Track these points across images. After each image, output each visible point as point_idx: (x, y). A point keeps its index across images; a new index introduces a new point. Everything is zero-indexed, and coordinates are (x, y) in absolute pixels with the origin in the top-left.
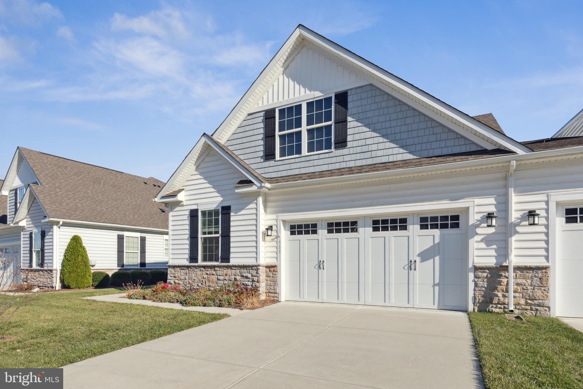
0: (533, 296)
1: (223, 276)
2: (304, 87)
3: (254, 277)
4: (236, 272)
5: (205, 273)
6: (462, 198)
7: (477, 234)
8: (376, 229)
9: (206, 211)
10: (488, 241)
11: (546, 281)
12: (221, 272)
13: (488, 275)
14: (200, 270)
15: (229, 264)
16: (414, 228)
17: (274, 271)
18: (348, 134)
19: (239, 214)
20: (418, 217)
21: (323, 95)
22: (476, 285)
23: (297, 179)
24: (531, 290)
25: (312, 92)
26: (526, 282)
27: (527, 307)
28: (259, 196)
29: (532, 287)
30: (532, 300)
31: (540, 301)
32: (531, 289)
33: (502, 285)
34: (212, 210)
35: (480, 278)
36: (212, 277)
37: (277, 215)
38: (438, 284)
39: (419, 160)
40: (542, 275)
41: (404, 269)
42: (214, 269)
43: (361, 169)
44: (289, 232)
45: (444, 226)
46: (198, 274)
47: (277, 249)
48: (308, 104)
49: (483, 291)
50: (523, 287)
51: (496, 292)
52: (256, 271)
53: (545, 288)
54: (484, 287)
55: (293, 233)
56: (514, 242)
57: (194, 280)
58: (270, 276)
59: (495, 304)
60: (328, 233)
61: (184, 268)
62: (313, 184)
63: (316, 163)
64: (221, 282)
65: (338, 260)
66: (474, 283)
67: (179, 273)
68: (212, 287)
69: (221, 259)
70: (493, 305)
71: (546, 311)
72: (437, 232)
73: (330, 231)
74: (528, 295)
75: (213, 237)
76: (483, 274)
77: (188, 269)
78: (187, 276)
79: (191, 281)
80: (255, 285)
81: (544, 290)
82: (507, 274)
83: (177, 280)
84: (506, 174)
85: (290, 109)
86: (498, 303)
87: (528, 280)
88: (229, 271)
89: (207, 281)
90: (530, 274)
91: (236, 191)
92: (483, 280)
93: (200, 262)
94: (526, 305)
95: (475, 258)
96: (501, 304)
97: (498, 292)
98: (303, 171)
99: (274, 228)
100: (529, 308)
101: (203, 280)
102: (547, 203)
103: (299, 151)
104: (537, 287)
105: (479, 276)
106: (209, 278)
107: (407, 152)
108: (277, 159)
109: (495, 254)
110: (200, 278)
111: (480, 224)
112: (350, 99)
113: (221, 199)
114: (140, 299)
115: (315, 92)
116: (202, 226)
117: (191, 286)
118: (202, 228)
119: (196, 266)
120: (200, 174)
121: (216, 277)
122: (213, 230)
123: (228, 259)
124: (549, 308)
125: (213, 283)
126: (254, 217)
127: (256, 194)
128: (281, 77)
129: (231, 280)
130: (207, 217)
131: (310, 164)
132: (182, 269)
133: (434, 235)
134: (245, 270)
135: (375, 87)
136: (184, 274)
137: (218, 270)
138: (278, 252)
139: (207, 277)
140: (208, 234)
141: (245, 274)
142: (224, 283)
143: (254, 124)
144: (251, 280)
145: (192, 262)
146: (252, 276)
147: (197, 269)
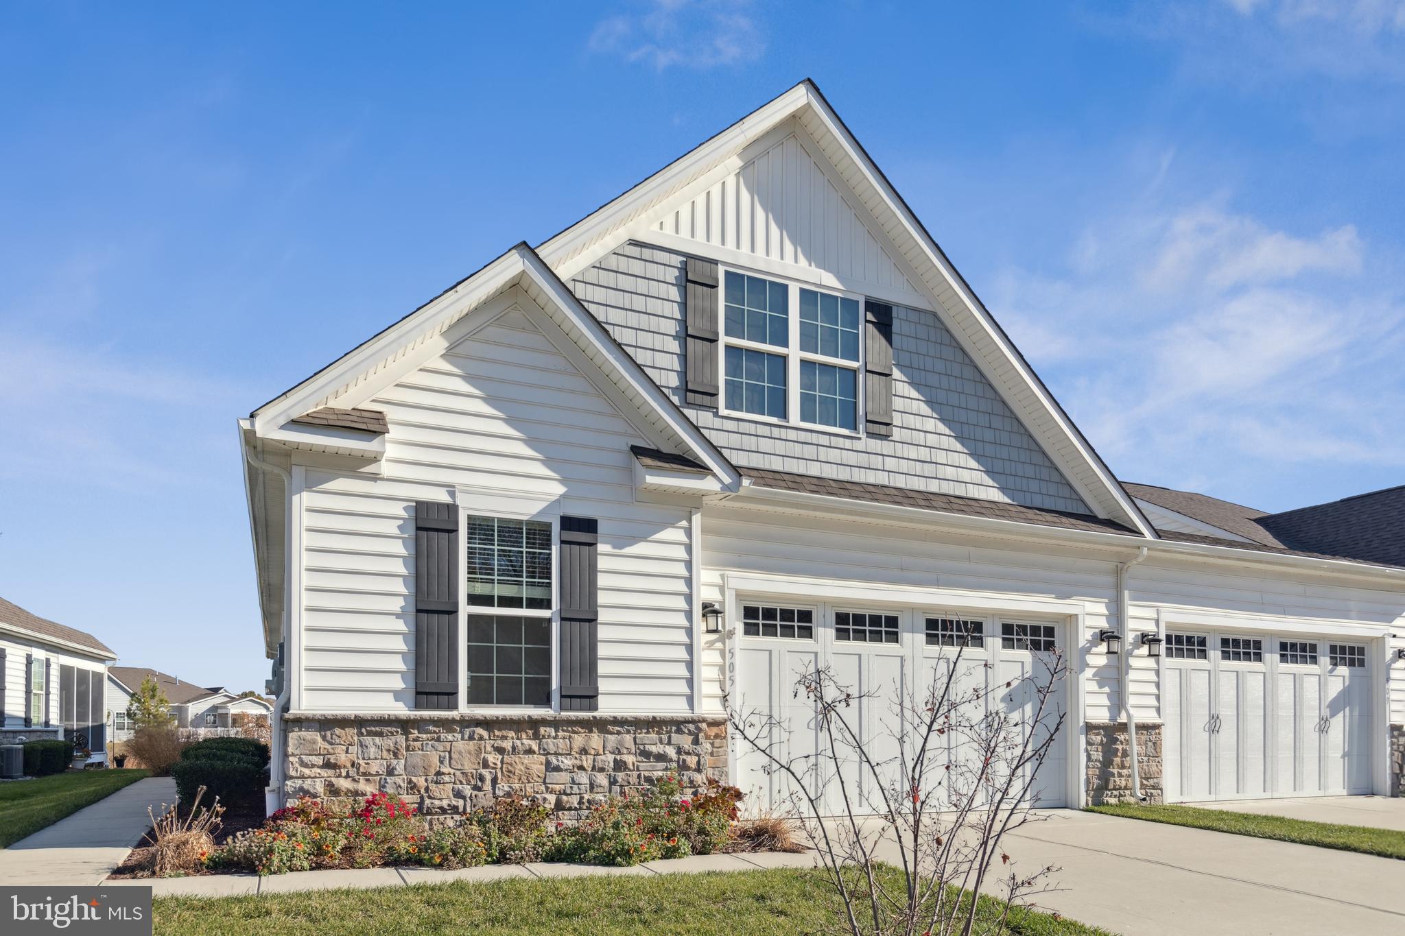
0: (1150, 773)
1: (569, 754)
2: (794, 242)
3: (685, 757)
4: (621, 743)
5: (489, 748)
6: (1070, 597)
7: (1087, 665)
9: (491, 520)
10: (1100, 678)
11: (1159, 747)
12: (561, 740)
13: (1104, 738)
14: (466, 737)
15: (595, 714)
16: (993, 645)
17: (717, 736)
18: (894, 408)
19: (628, 550)
20: (999, 623)
21: (841, 287)
22: (1089, 758)
25: (814, 266)
26: (1142, 750)
28: (697, 509)
29: (1148, 759)
30: (1147, 779)
32: (1147, 762)
33: (1118, 756)
34: (520, 522)
36: (526, 761)
37: (723, 572)
38: (1030, 759)
39: (1015, 509)
40: (1155, 737)
42: (530, 732)
43: (927, 499)
44: (744, 627)
45: (1036, 646)
46: (460, 753)
47: (724, 674)
48: (803, 292)
49: (1098, 768)
51: (1111, 770)
52: (691, 738)
53: (1159, 759)
54: (1099, 761)
55: (747, 629)
56: (1130, 682)
57: (439, 773)
59: (1110, 790)
60: (838, 638)
61: (385, 729)
63: (821, 453)
64: (564, 777)
65: (860, 708)
66: (1086, 754)
67: (356, 748)
68: (525, 796)
69: (561, 697)
70: (1107, 792)
71: (1159, 795)
72: (1026, 655)
74: (1145, 772)
76: (1097, 737)
77: (406, 733)
78: (403, 761)
79: (421, 782)
80: (691, 781)
81: (1158, 762)
82: (1125, 737)
83: (347, 776)
84: (1117, 566)
85: (757, 284)
86: (1115, 789)
88: (596, 740)
89: (499, 775)
90: (1146, 736)
91: (649, 479)
92: (1097, 748)
93: (467, 707)
95: (1087, 709)
97: (1114, 768)
102: (1157, 622)
103: (780, 408)
104: (1152, 758)
105: (1092, 742)
106: (511, 765)
107: (996, 485)
108: (719, 411)
109: (1108, 702)
110: (466, 767)
111: (1090, 648)
112: (896, 326)
113: (560, 489)
115: (822, 271)
116: (469, 573)
117: (422, 798)
118: (470, 580)
119: (453, 721)
120: (469, 378)
121: (543, 758)
122: (525, 593)
123: (590, 699)
124: (1161, 789)
125: (529, 782)
126: (681, 570)
127: (692, 503)
128: (731, 182)
129: (602, 770)
130: (496, 543)
131: (809, 451)
132: (370, 734)
133: (1023, 663)
134: (654, 736)
135: (942, 323)
136: (385, 754)
137: (549, 736)
138: (728, 683)
139: (502, 762)
140: (500, 605)
141: (654, 747)
142: (573, 782)
143: (649, 279)
144: (674, 765)
145: (428, 707)
146: (679, 751)
147: (451, 730)
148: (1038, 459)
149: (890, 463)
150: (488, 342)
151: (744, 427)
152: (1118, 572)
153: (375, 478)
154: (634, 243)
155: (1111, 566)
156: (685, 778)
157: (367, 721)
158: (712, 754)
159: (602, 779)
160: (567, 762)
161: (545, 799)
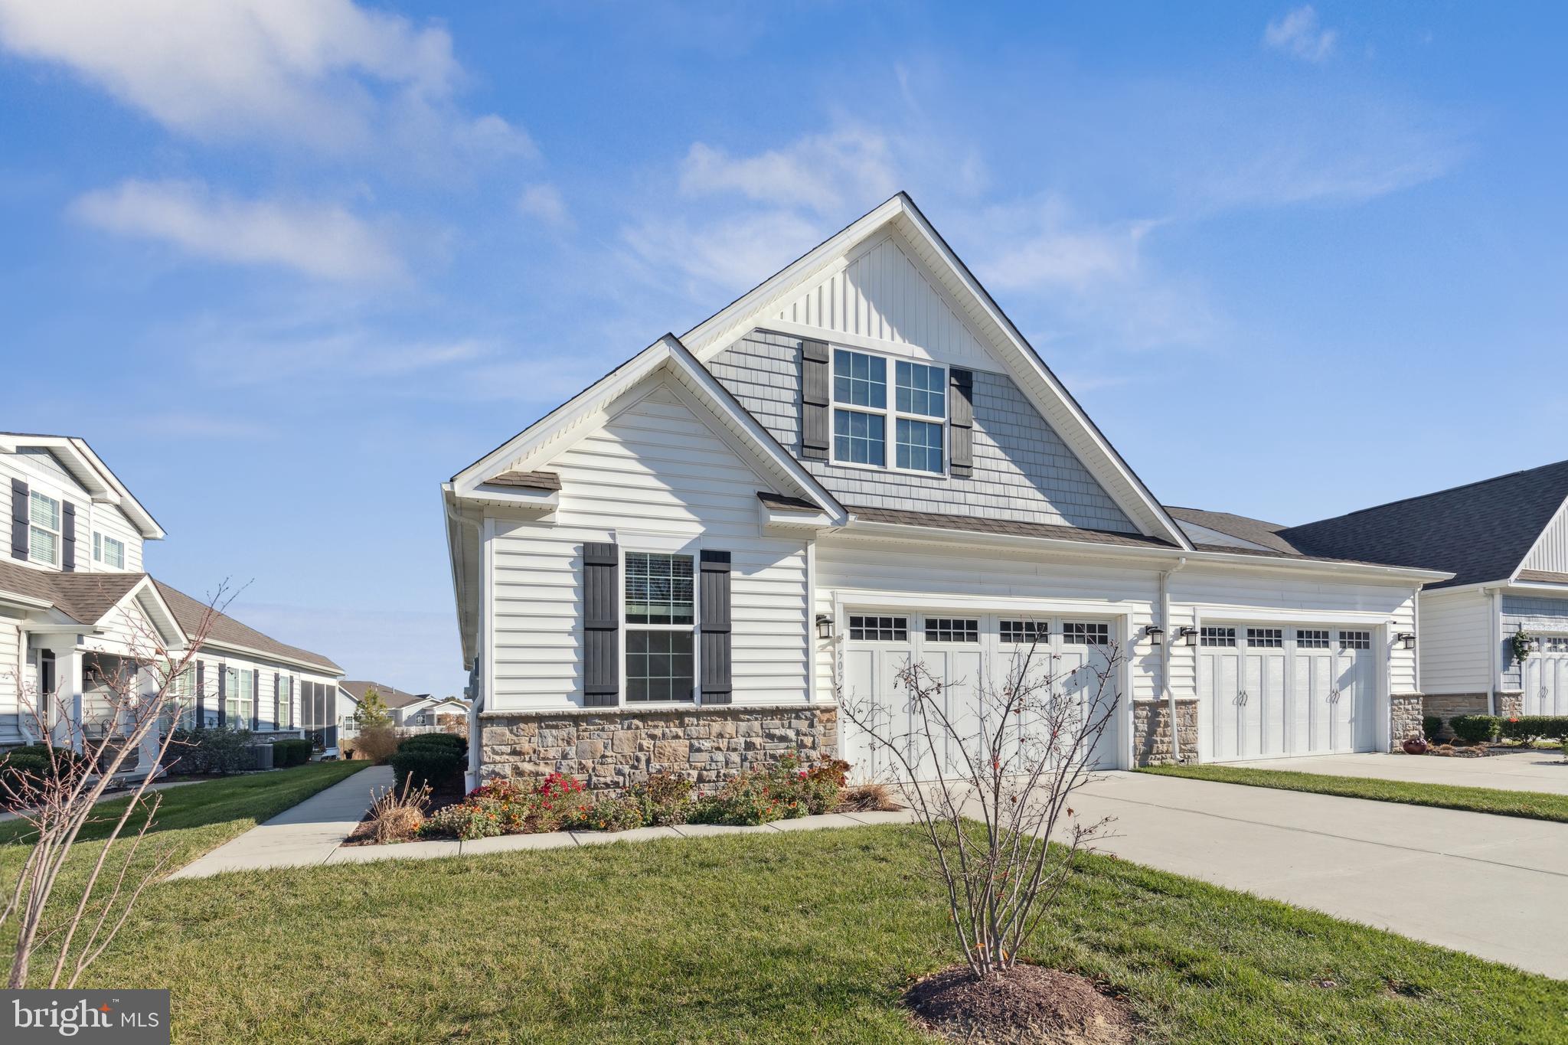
0: (1186, 739)
1: (709, 738)
2: (891, 325)
3: (802, 738)
4: (750, 728)
5: (644, 736)
7: (1135, 655)
8: (1007, 638)
9: (644, 555)
10: (1145, 665)
11: (1195, 719)
12: (702, 727)
13: (1148, 712)
14: (625, 727)
15: (729, 706)
16: (1057, 640)
17: (828, 720)
18: (974, 453)
19: (755, 575)
20: (1061, 622)
21: (927, 357)
22: (1136, 729)
24: (1185, 732)
25: (908, 342)
28: (811, 540)
29: (1185, 727)
30: (1185, 744)
31: (1192, 745)
32: (1185, 730)
33: (1160, 727)
34: (668, 556)
36: (673, 745)
37: (833, 590)
39: (1073, 530)
40: (1192, 711)
42: (677, 722)
43: (1000, 526)
44: (850, 633)
45: (1092, 640)
46: (620, 740)
47: (834, 671)
48: (898, 363)
49: (1143, 737)
51: (1155, 738)
52: (807, 722)
54: (1145, 731)
55: (853, 635)
56: (1171, 667)
57: (603, 756)
59: (1154, 754)
60: (927, 639)
61: (560, 723)
64: (705, 756)
65: (946, 694)
66: (1133, 725)
67: (537, 739)
68: (674, 773)
69: (702, 693)
70: (1152, 758)
71: (1195, 757)
72: (1083, 648)
74: (1182, 739)
75: (667, 633)
76: (1143, 712)
77: (577, 725)
78: (574, 748)
79: (589, 763)
81: (1194, 730)
82: (1167, 712)
83: (530, 761)
84: (1160, 574)
85: (860, 359)
86: (1158, 753)
88: (730, 726)
89: (652, 756)
90: (1184, 710)
91: (771, 518)
92: (1143, 721)
93: (626, 704)
95: (1135, 690)
97: (1157, 736)
101: (638, 754)
102: (1194, 618)
103: (880, 458)
104: (1189, 727)
105: (1139, 716)
106: (661, 748)
107: (1059, 512)
108: (830, 462)
109: (1152, 684)
110: (625, 751)
111: (1137, 641)
112: (976, 387)
113: (700, 529)
115: (915, 346)
116: (627, 598)
117: (590, 776)
118: (628, 603)
119: (615, 715)
120: (625, 444)
121: (687, 742)
122: (672, 612)
123: (725, 694)
124: (1197, 753)
125: (676, 761)
126: (799, 589)
127: (807, 536)
128: (839, 277)
129: (735, 750)
130: (649, 573)
131: (904, 491)
132: (547, 727)
133: (1081, 654)
134: (777, 722)
135: (1013, 384)
136: (560, 742)
137: (692, 724)
138: (837, 678)
139: (654, 746)
140: (651, 622)
141: (777, 731)
142: (712, 760)
143: (772, 359)
144: (794, 744)
145: (594, 705)
146: (798, 733)
147: (613, 722)
148: (1094, 490)
149: (971, 498)
150: (641, 415)
151: (850, 474)
152: (1161, 579)
153: (550, 525)
154: (759, 330)
155: (1155, 573)
156: (803, 754)
157: (546, 717)
158: (824, 735)
159: (735, 757)
160: (707, 745)
161: (689, 774)
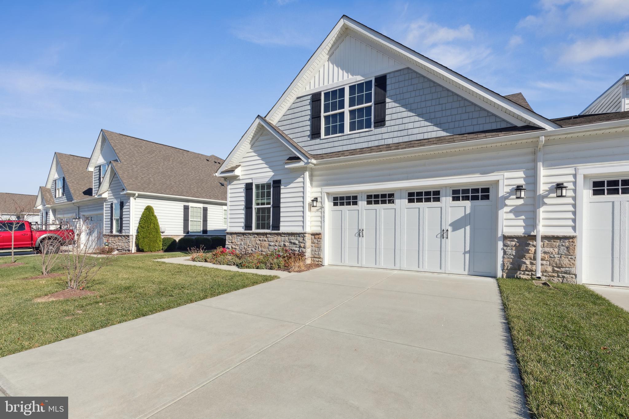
0: (560, 264)
1: (273, 242)
2: (347, 72)
3: (300, 244)
4: (285, 239)
5: (258, 240)
6: (493, 172)
7: (506, 205)
8: (411, 201)
9: (259, 184)
10: (517, 211)
11: (573, 250)
12: (272, 238)
13: (517, 243)
14: (253, 237)
15: (279, 232)
16: (446, 200)
17: (318, 238)
18: (386, 114)
19: (288, 187)
20: (451, 190)
21: (364, 78)
22: (505, 253)
23: (339, 155)
24: (559, 259)
25: (354, 76)
26: (553, 251)
27: (554, 274)
28: (306, 171)
29: (559, 256)
30: (559, 267)
31: (567, 269)
32: (558, 257)
33: (530, 253)
34: (265, 184)
35: (508, 246)
36: (264, 243)
37: (321, 188)
38: (469, 252)
39: (452, 137)
40: (569, 244)
41: (437, 237)
42: (266, 236)
43: (397, 146)
44: (332, 204)
45: (475, 198)
46: (252, 241)
47: (321, 219)
48: (350, 87)
49: (511, 258)
50: (550, 255)
51: (524, 260)
52: (303, 238)
53: (572, 257)
54: (513, 255)
55: (335, 204)
56: (542, 213)
57: (249, 245)
58: (315, 243)
59: (523, 271)
60: (368, 204)
61: (240, 235)
62: (354, 160)
63: (357, 140)
64: (272, 248)
65: (376, 229)
66: (503, 251)
67: (236, 239)
68: (264, 252)
69: (272, 227)
70: (521, 272)
71: (572, 278)
72: (468, 203)
73: (369, 203)
74: (555, 263)
75: (265, 208)
76: (512, 242)
77: (244, 236)
78: (243, 242)
79: (246, 247)
80: (302, 251)
81: (571, 258)
82: (535, 243)
83: (234, 245)
84: (535, 149)
85: (334, 92)
86: (526, 270)
87: (555, 249)
88: (279, 238)
89: (259, 247)
90: (558, 243)
91: (286, 166)
92: (512, 248)
93: (254, 230)
94: (553, 272)
95: (504, 228)
96: (528, 271)
97: (526, 259)
98: (345, 148)
99: (319, 200)
100: (556, 275)
101: (256, 245)
102: (575, 176)
103: (342, 130)
104: (564, 256)
105: (507, 245)
106: (262, 244)
107: (441, 129)
108: (322, 138)
109: (524, 224)
110: (254, 244)
111: (509, 196)
112: (388, 82)
113: (272, 174)
114: (202, 262)
115: (357, 76)
118: (255, 199)
119: (252, 233)
120: (255, 152)
121: (268, 243)
122: (266, 201)
123: (278, 227)
124: (576, 275)
125: (265, 248)
126: (302, 190)
128: (326, 63)
130: (260, 190)
131: (352, 142)
132: (238, 236)
134: (293, 237)
135: (411, 70)
136: (240, 240)
137: (269, 237)
139: (260, 243)
140: (261, 205)
141: (293, 240)
142: (274, 249)
143: (302, 106)
144: (297, 246)
145: (247, 230)
146: (299, 241)
147: (251, 236)
149: (385, 136)
152: (535, 153)
153: (239, 180)
154: (298, 98)
156: (300, 250)
157: (238, 233)
